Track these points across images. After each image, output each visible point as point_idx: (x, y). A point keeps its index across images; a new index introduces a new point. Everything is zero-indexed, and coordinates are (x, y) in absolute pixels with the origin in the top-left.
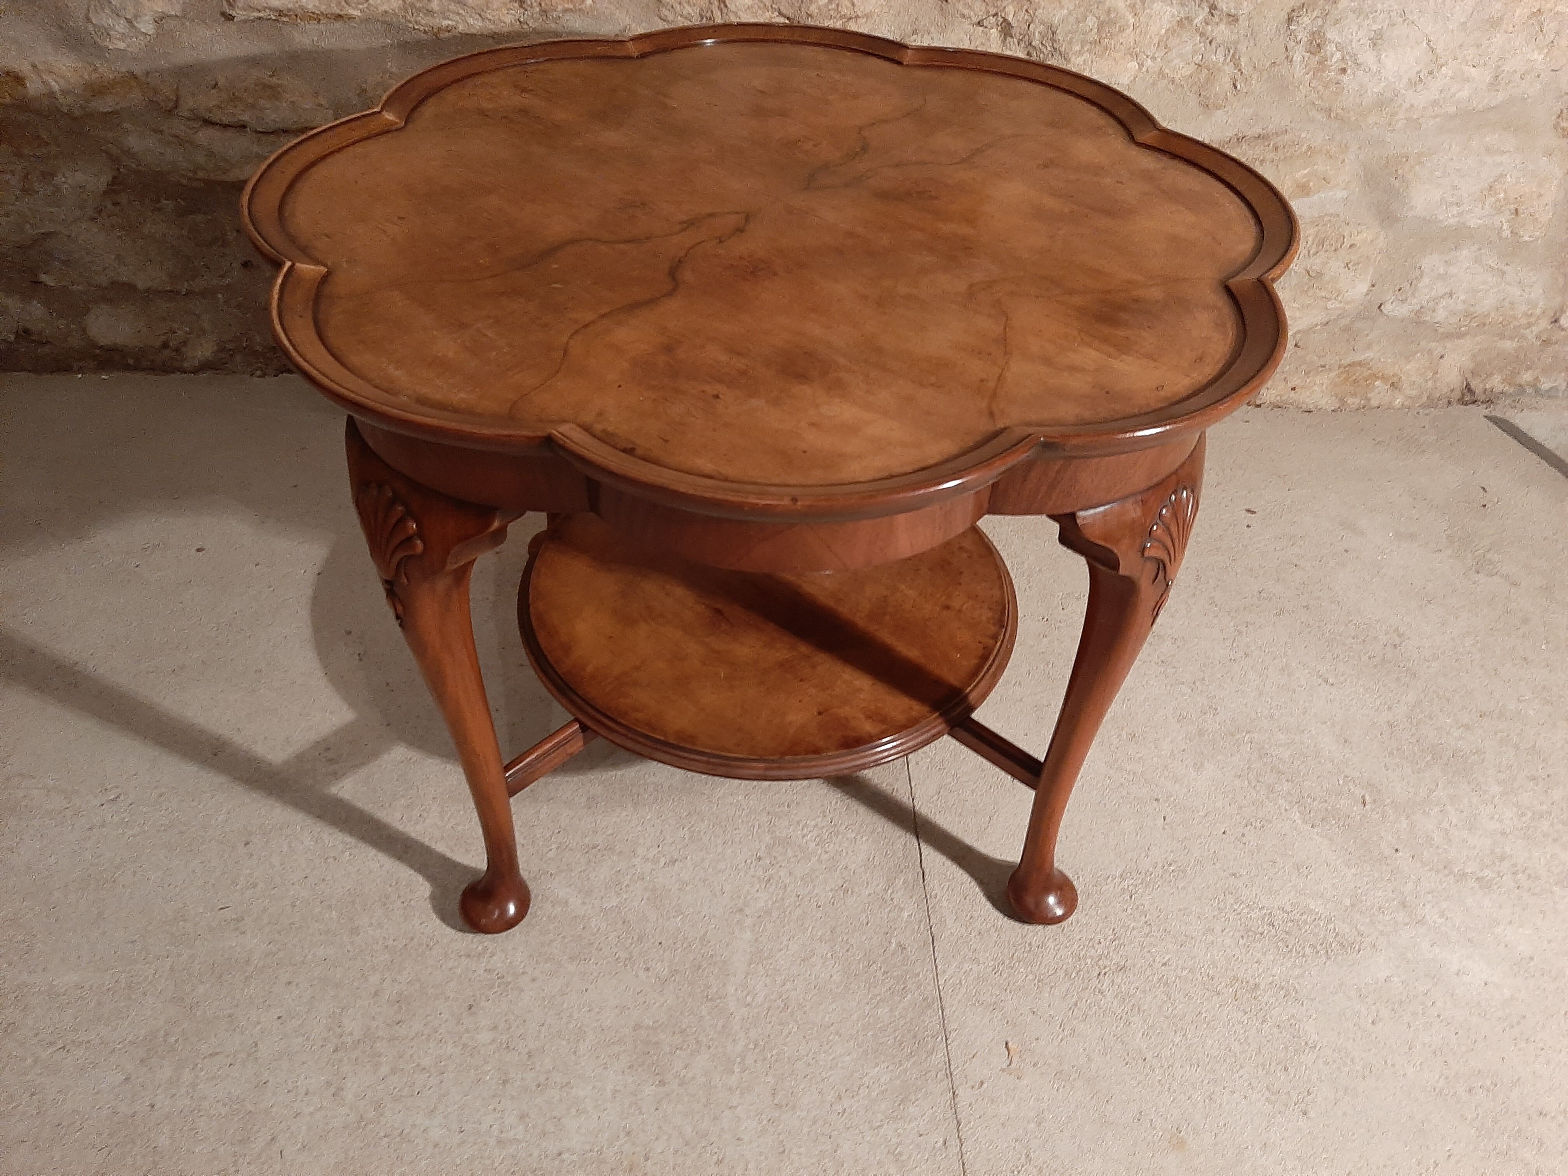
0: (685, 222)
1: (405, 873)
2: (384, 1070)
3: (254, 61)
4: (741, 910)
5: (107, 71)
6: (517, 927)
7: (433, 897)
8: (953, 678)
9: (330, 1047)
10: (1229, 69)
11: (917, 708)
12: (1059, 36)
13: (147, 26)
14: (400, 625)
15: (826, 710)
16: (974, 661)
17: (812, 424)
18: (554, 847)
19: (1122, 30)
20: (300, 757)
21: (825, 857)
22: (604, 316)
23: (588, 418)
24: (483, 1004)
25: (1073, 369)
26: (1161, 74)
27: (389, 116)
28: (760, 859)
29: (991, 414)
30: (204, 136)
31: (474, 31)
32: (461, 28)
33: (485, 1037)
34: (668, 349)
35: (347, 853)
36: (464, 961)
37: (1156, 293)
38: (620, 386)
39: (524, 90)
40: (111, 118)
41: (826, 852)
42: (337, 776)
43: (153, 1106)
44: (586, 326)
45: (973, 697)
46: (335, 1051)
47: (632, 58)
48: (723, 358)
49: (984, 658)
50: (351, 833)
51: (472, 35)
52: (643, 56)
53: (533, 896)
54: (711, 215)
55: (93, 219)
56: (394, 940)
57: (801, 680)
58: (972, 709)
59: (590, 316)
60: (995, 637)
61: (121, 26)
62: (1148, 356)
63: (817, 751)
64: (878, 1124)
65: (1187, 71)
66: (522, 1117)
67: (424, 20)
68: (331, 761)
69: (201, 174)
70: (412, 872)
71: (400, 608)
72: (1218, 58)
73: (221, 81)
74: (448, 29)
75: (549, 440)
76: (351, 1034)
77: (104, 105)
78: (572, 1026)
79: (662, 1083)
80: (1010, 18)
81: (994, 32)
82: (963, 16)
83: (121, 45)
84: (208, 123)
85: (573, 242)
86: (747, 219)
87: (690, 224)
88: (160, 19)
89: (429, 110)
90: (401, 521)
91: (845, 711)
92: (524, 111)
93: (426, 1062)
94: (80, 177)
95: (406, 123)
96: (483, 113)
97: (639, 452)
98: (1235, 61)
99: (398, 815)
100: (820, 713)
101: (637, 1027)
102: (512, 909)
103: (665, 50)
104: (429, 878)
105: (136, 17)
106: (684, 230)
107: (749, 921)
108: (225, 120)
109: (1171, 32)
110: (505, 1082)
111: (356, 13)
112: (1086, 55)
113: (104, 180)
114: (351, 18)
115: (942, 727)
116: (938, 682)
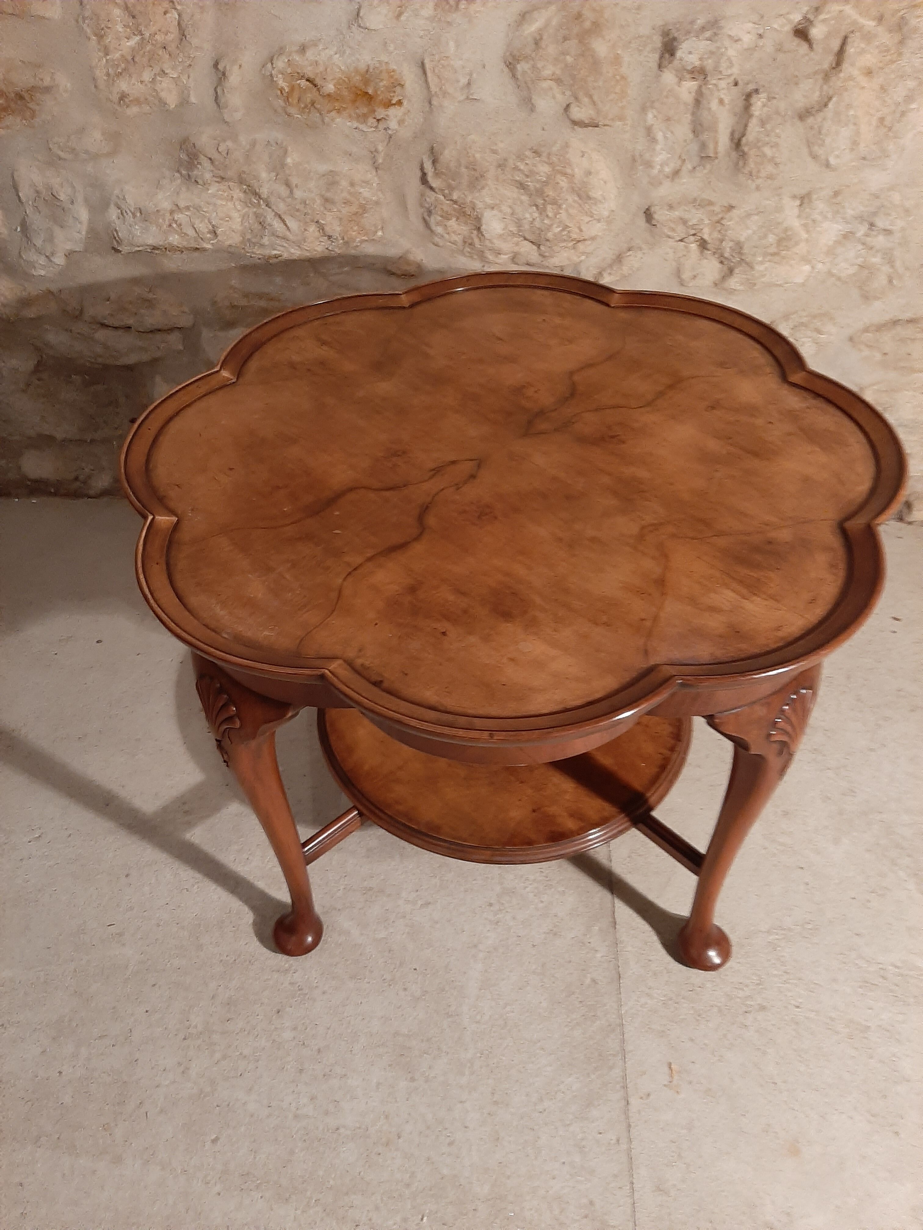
0: (433, 470)
1: (236, 904)
2: (218, 1056)
3: (136, 281)
4: (475, 946)
5: (33, 289)
6: (313, 952)
7: (255, 924)
8: (637, 784)
9: (181, 1036)
10: (886, 269)
11: (608, 809)
12: (746, 250)
13: (60, 260)
14: (227, 766)
15: (539, 809)
16: (655, 770)
17: (512, 660)
18: (342, 887)
19: (797, 244)
20: (165, 809)
21: (541, 905)
22: (369, 559)
23: (351, 654)
24: (288, 1009)
25: (713, 609)
26: (830, 274)
27: (225, 374)
28: (491, 905)
29: (646, 652)
30: (101, 335)
31: (295, 257)
32: (286, 256)
33: (288, 1035)
34: (412, 590)
35: (196, 886)
36: (276, 975)
37: (785, 535)
38: (376, 624)
39: (324, 343)
40: (37, 321)
41: (542, 902)
42: (190, 825)
43: (60, 1073)
44: (355, 569)
45: (652, 800)
46: (185, 1039)
47: (404, 308)
48: (451, 598)
49: (663, 768)
50: (199, 872)
51: (294, 261)
52: (412, 306)
53: (325, 927)
54: (453, 462)
55: (24, 391)
56: (227, 956)
57: (522, 782)
58: (651, 809)
59: (359, 560)
60: (672, 749)
61: (42, 260)
62: (772, 597)
63: (530, 843)
64: (568, 1123)
65: (851, 271)
66: (312, 1099)
67: (259, 252)
68: (186, 812)
69: (100, 360)
70: (241, 903)
71: (226, 757)
72: (876, 260)
73: (113, 296)
74: (276, 256)
75: (322, 677)
76: (196, 1027)
77: (30, 313)
78: (349, 1031)
79: (413, 1080)
80: (706, 237)
81: (694, 246)
82: (669, 237)
83: (43, 273)
84: (104, 326)
85: (351, 490)
86: (479, 466)
87: (437, 471)
88: (68, 255)
89: (254, 365)
90: (225, 706)
91: (553, 810)
92: (322, 363)
93: (246, 1052)
94: (14, 362)
95: (237, 379)
96: (292, 365)
97: (386, 684)
98: (891, 262)
99: (232, 858)
100: (534, 811)
101: (396, 1034)
102: (310, 939)
103: (429, 299)
104: (253, 908)
105: (53, 254)
106: (434, 475)
107: (481, 955)
108: (116, 324)
109: (838, 243)
110: (301, 1071)
111: (209, 246)
112: (767, 264)
113: (31, 364)
114: (204, 250)
115: (628, 824)
116: (626, 788)
